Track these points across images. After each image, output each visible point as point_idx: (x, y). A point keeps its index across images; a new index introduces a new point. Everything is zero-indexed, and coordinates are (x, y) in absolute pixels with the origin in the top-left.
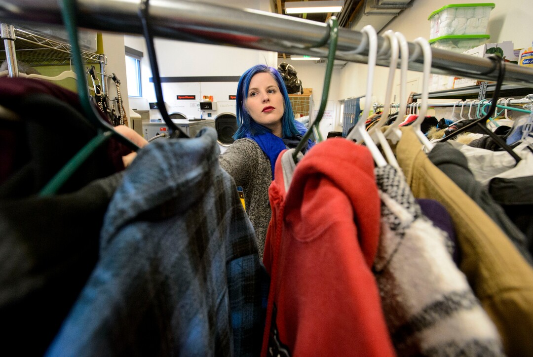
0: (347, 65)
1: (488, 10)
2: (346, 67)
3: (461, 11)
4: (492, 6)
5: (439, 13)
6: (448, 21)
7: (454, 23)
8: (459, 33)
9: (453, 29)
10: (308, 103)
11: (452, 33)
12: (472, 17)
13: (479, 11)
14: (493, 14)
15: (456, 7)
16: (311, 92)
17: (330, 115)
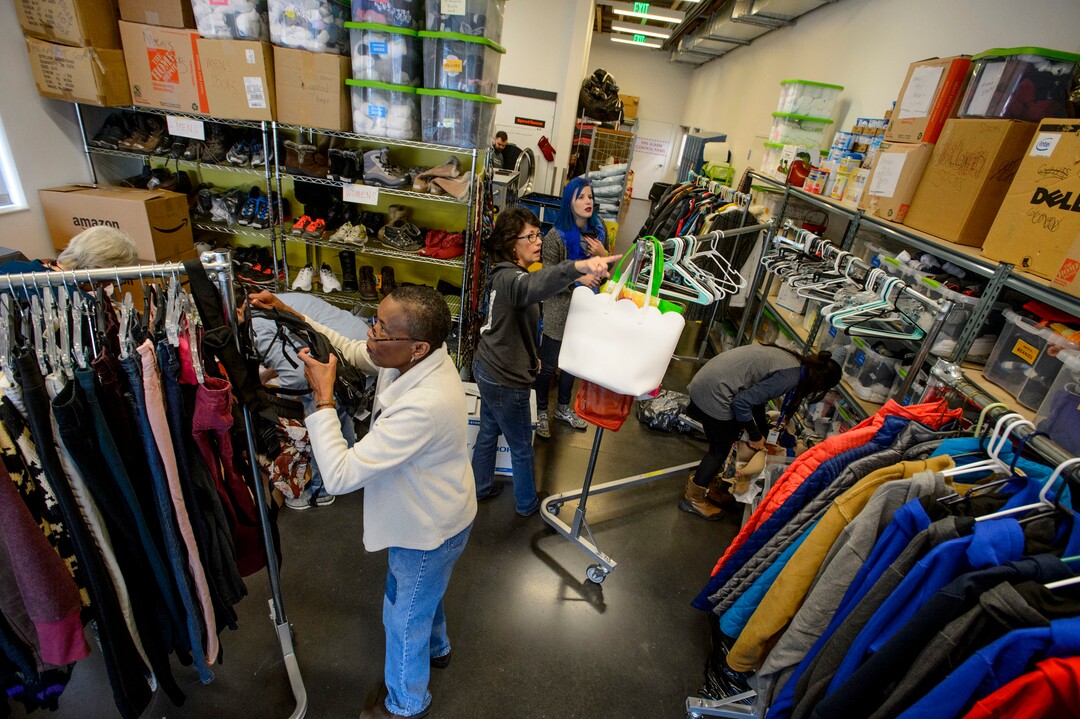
0: (704, 66)
1: (836, 92)
2: (702, 68)
3: (808, 89)
4: (842, 88)
5: (790, 84)
6: (794, 97)
7: (800, 100)
8: (802, 113)
9: (797, 107)
10: (628, 145)
11: (796, 112)
12: (819, 98)
13: (827, 92)
14: (840, 96)
15: (804, 84)
16: (636, 103)
17: (663, 148)
